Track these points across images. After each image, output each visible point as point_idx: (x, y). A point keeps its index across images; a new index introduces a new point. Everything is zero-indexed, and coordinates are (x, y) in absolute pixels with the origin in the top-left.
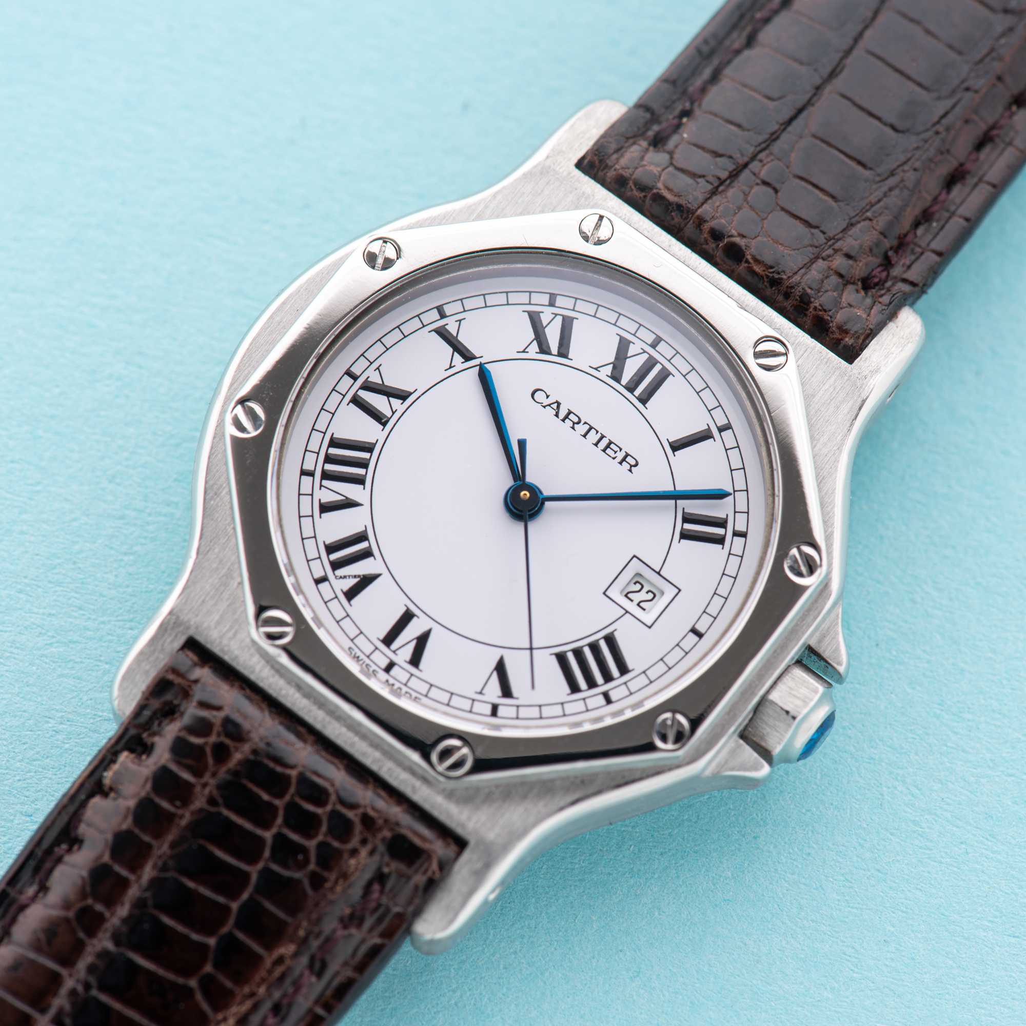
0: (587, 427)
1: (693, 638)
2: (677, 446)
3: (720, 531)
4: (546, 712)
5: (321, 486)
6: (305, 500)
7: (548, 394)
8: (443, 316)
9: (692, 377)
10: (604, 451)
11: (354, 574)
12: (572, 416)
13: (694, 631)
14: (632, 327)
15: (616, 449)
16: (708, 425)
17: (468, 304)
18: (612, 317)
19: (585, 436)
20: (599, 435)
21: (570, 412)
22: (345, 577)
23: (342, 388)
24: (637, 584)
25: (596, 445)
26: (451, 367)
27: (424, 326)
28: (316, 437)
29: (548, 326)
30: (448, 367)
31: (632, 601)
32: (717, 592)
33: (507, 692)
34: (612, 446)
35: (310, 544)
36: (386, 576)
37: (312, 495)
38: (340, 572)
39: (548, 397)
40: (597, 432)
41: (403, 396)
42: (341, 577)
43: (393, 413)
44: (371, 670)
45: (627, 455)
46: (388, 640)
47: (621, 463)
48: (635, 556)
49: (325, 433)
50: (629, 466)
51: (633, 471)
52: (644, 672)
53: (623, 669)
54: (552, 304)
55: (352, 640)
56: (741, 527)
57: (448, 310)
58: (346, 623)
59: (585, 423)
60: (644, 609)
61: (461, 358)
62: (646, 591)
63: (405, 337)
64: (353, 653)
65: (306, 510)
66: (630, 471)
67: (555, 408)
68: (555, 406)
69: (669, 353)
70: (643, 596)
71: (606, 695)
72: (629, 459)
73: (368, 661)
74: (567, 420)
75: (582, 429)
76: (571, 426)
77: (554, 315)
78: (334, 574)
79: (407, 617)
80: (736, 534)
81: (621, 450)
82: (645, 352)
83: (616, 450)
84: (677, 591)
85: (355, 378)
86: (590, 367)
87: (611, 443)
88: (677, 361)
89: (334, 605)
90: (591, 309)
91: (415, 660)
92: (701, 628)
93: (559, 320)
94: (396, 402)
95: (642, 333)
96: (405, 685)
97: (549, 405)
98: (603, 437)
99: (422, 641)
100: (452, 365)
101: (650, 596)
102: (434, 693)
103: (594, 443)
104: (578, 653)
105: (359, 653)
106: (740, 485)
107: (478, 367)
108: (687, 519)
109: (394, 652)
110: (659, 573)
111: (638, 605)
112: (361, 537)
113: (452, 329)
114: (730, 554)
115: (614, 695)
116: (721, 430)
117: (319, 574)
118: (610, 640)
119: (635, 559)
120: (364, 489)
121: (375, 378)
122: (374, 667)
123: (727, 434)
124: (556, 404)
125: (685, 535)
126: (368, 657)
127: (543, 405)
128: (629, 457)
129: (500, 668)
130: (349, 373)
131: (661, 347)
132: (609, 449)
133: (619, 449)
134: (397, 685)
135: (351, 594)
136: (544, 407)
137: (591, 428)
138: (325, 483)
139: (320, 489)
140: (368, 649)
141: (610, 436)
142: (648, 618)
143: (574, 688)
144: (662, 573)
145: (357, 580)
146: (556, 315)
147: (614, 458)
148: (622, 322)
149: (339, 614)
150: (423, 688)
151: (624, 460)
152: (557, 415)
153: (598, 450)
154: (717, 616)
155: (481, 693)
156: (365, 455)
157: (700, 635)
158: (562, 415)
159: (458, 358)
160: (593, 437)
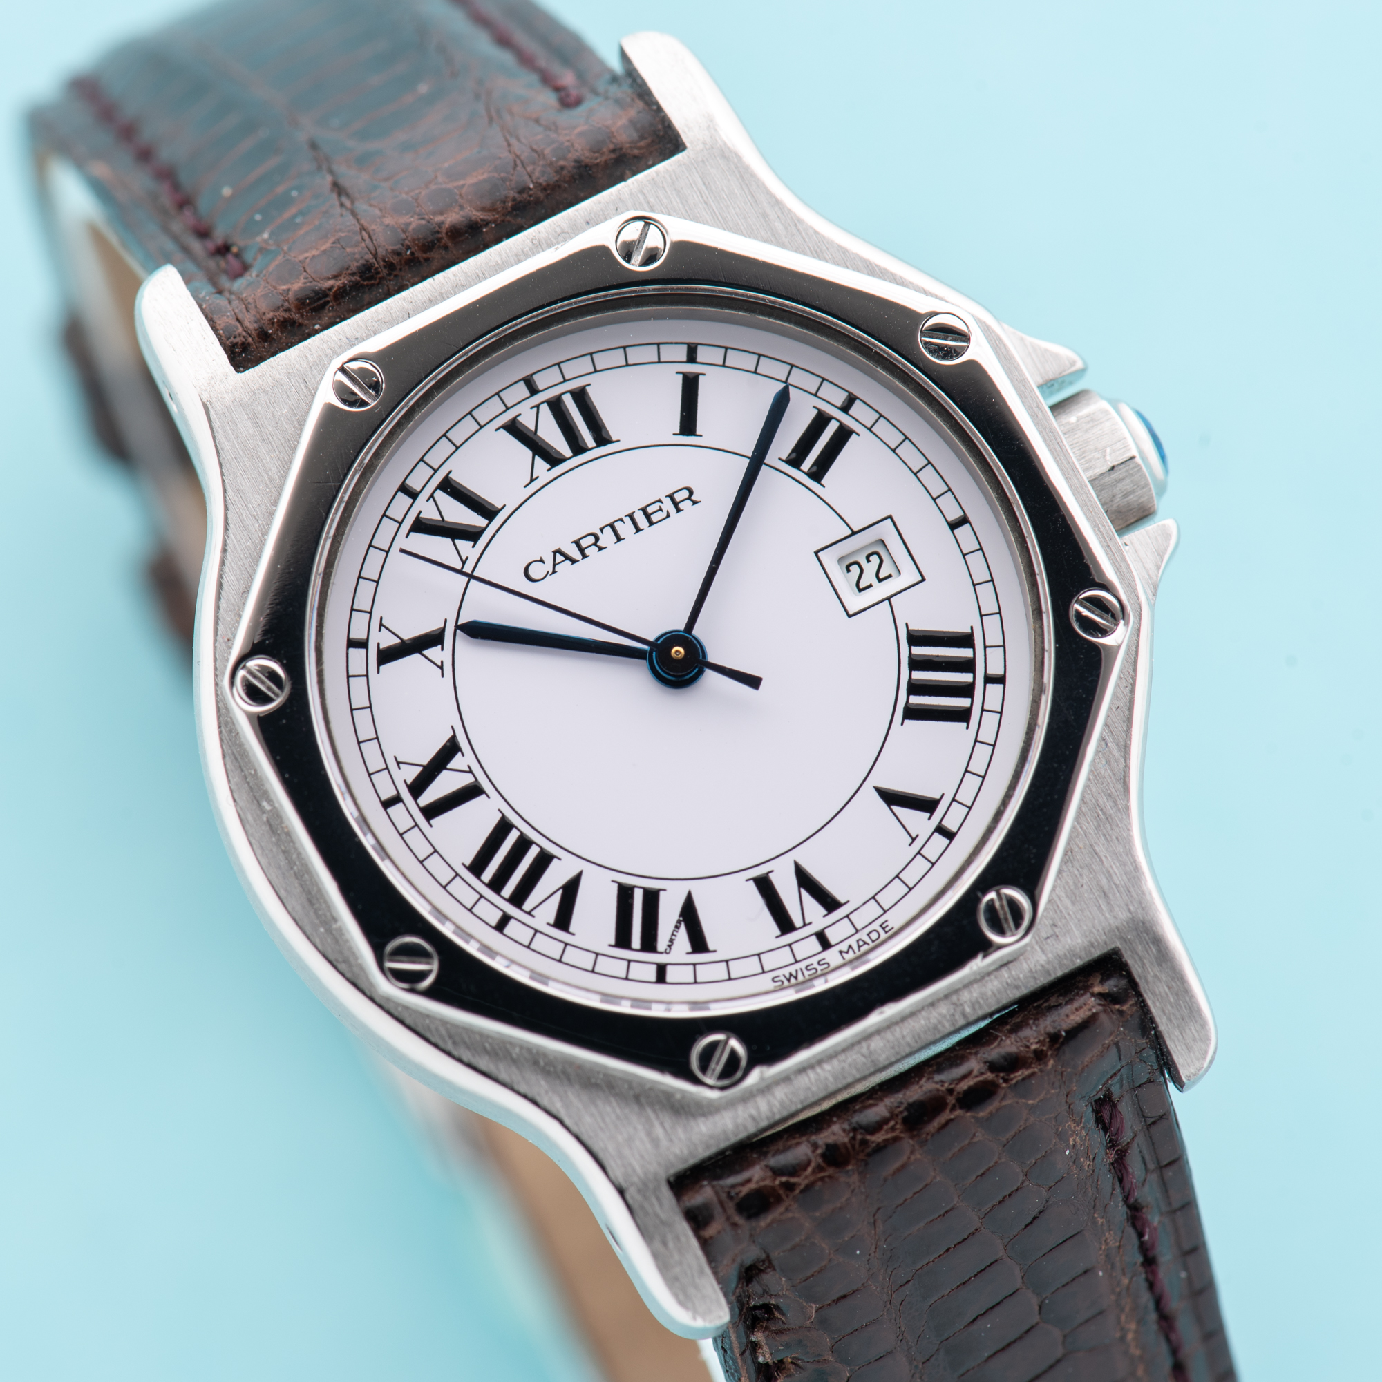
0: (608, 530)
1: (963, 531)
2: (688, 425)
3: (832, 428)
4: (978, 766)
5: (529, 913)
6: (540, 943)
7: (539, 559)
8: (363, 644)
9: (602, 361)
10: (651, 523)
11: (672, 928)
12: (584, 543)
13: (954, 526)
14: (495, 406)
15: (656, 507)
16: (677, 373)
17: (363, 602)
18: (469, 426)
19: (619, 539)
20: (627, 520)
21: (577, 543)
22: (671, 941)
23: (404, 822)
24: (851, 568)
25: (638, 530)
26: (441, 667)
27: (367, 676)
28: (457, 887)
29: (443, 514)
30: (440, 670)
31: (870, 586)
32: (915, 471)
33: (927, 805)
34: (650, 510)
35: (604, 965)
36: (694, 887)
37: (536, 931)
38: (662, 943)
39: (542, 561)
40: (621, 520)
41: (451, 749)
42: (670, 946)
43: (471, 772)
44: (816, 965)
45: (671, 497)
46: (785, 924)
47: (678, 510)
48: (816, 553)
49: (457, 875)
50: (688, 501)
51: (698, 500)
52: (981, 616)
53: (965, 640)
54: (413, 495)
55: (764, 972)
56: (840, 398)
57: (358, 633)
58: (737, 969)
59: (602, 530)
60: (890, 576)
61: (435, 648)
62: (866, 561)
63: (370, 707)
64: (782, 978)
65: (555, 949)
66: (695, 503)
67: (563, 558)
68: (559, 558)
69: (553, 376)
70: (870, 569)
71: (989, 680)
72: (678, 497)
73: (802, 965)
74: (587, 552)
75: (607, 538)
76: (597, 549)
77: (431, 499)
78: (661, 953)
79: (764, 885)
80: (845, 408)
81: (660, 501)
82: (538, 406)
83: (658, 508)
84: (889, 520)
85: (397, 800)
86: (525, 487)
87: (644, 510)
88: (570, 370)
89: (704, 973)
90: (445, 448)
91: (830, 903)
92: (954, 514)
93: (440, 495)
94: (457, 762)
95: (510, 397)
96: (857, 931)
97: (555, 565)
98: (631, 516)
99: (805, 881)
100: (440, 664)
101: (875, 559)
102: (886, 899)
103: (635, 531)
104: (915, 688)
105: (786, 971)
106: (781, 371)
107: (458, 631)
108: (795, 460)
109: (805, 925)
110: (854, 533)
111: (880, 580)
112: (625, 894)
113: (388, 641)
114: (870, 429)
115: (995, 669)
116: (692, 358)
117: (651, 973)
118: (916, 638)
119: (819, 554)
120: (560, 859)
121: (412, 774)
122: (814, 960)
123: (702, 354)
124: (558, 555)
125: (818, 473)
126: (796, 962)
127: (551, 572)
128: (675, 495)
129: (892, 798)
130: (387, 804)
131: (541, 381)
132: (652, 517)
133: (659, 504)
134: (853, 941)
135: (699, 943)
136: (554, 572)
137: (612, 526)
138: (528, 905)
139: (533, 916)
140: (785, 956)
141: (635, 507)
142: (910, 576)
143: (962, 716)
144: (855, 529)
145: (683, 927)
146: (432, 496)
147: (668, 516)
148: (483, 415)
149: (720, 971)
150: (872, 910)
151: (676, 504)
152: (574, 561)
153: (647, 530)
154: (948, 486)
155: (914, 840)
156: (513, 837)
157: (964, 521)
158: (576, 554)
159: (433, 652)
160: (625, 529)
